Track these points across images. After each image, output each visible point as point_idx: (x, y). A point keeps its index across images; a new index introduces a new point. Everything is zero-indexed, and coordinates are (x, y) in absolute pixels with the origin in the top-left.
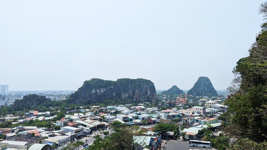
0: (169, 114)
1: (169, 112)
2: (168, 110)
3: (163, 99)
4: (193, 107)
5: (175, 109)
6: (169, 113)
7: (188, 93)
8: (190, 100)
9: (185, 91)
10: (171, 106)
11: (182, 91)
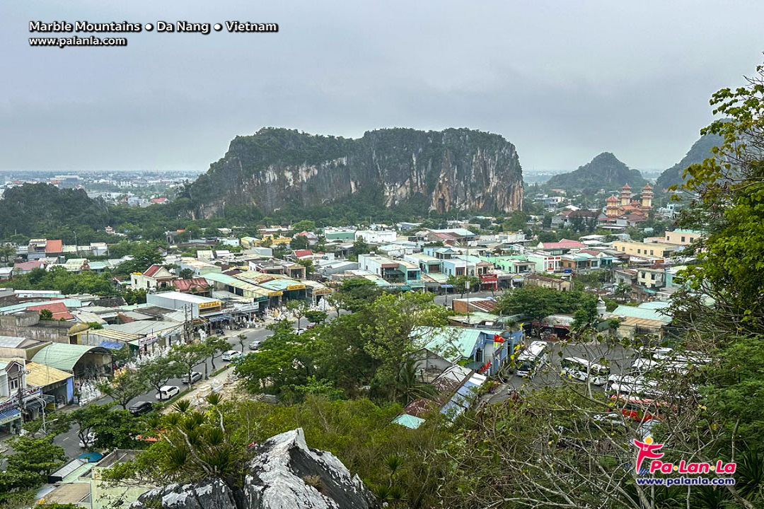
0: (566, 256)
1: (569, 250)
2: (564, 243)
3: (552, 203)
4: (667, 233)
5: (594, 239)
6: (566, 251)
7: (659, 180)
8: (666, 207)
9: (652, 176)
10: (580, 226)
11: (636, 172)
